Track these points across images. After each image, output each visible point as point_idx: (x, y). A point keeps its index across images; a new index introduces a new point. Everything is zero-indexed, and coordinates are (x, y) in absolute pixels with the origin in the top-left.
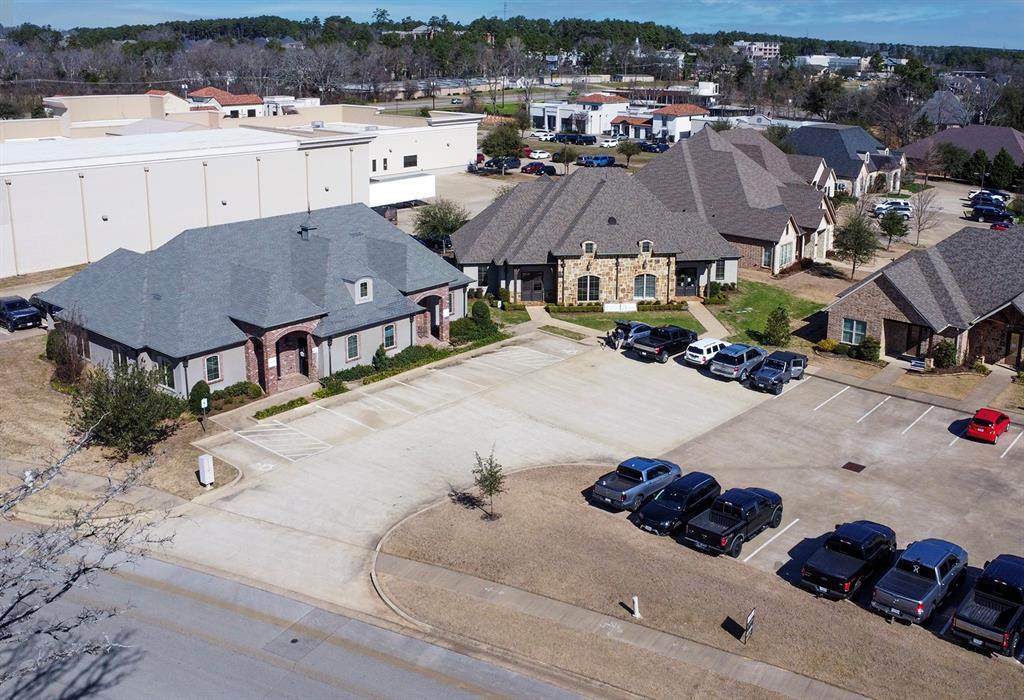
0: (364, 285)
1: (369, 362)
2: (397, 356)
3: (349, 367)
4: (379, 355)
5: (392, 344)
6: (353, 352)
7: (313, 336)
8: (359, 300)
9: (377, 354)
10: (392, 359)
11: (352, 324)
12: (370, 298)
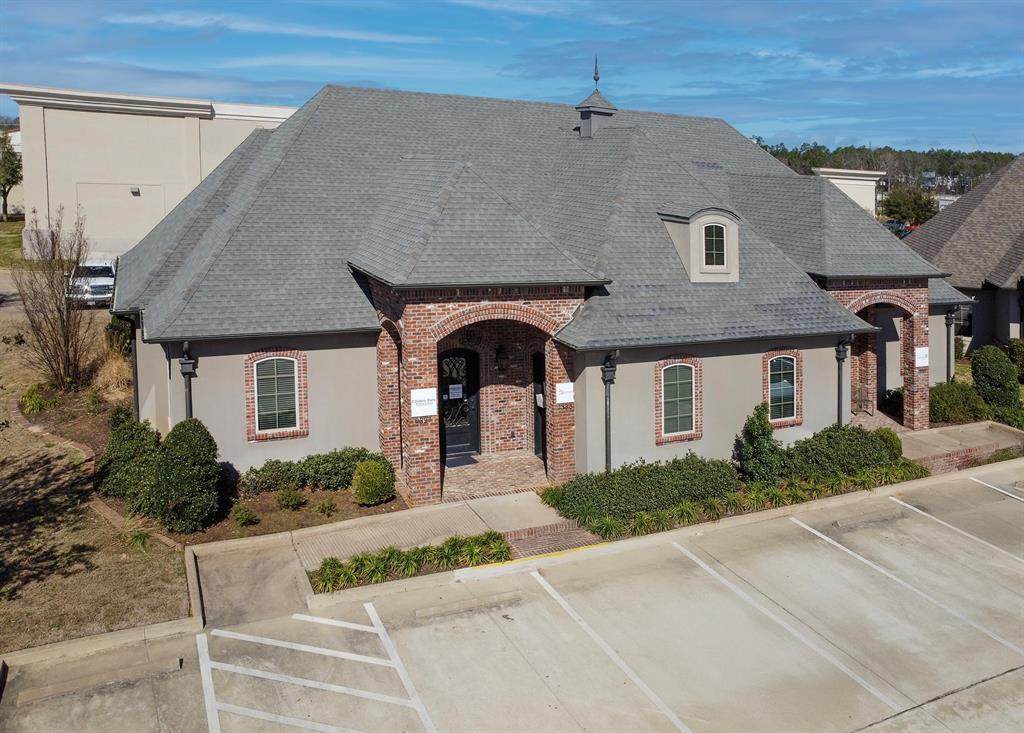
0: (714, 236)
1: (726, 454)
2: (803, 448)
3: (664, 456)
4: (754, 436)
5: (788, 410)
6: (678, 413)
7: (561, 346)
8: (699, 271)
9: (748, 432)
10: (789, 454)
11: (675, 331)
12: (729, 271)
